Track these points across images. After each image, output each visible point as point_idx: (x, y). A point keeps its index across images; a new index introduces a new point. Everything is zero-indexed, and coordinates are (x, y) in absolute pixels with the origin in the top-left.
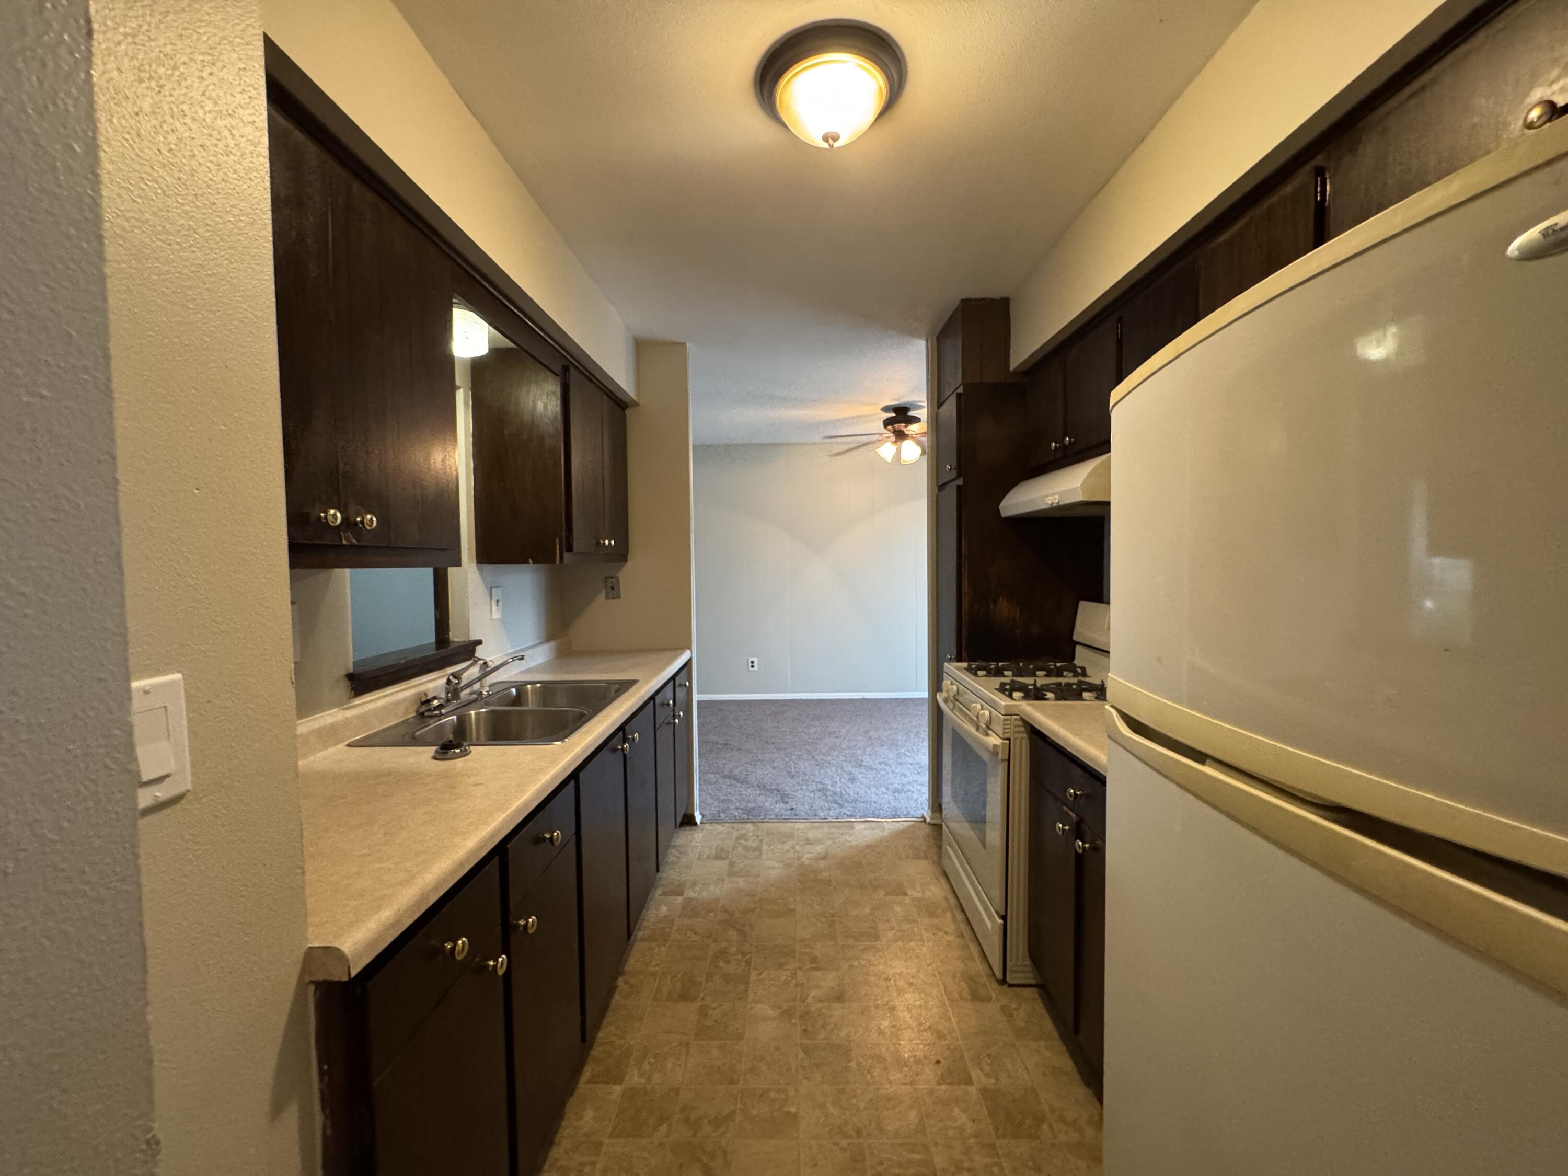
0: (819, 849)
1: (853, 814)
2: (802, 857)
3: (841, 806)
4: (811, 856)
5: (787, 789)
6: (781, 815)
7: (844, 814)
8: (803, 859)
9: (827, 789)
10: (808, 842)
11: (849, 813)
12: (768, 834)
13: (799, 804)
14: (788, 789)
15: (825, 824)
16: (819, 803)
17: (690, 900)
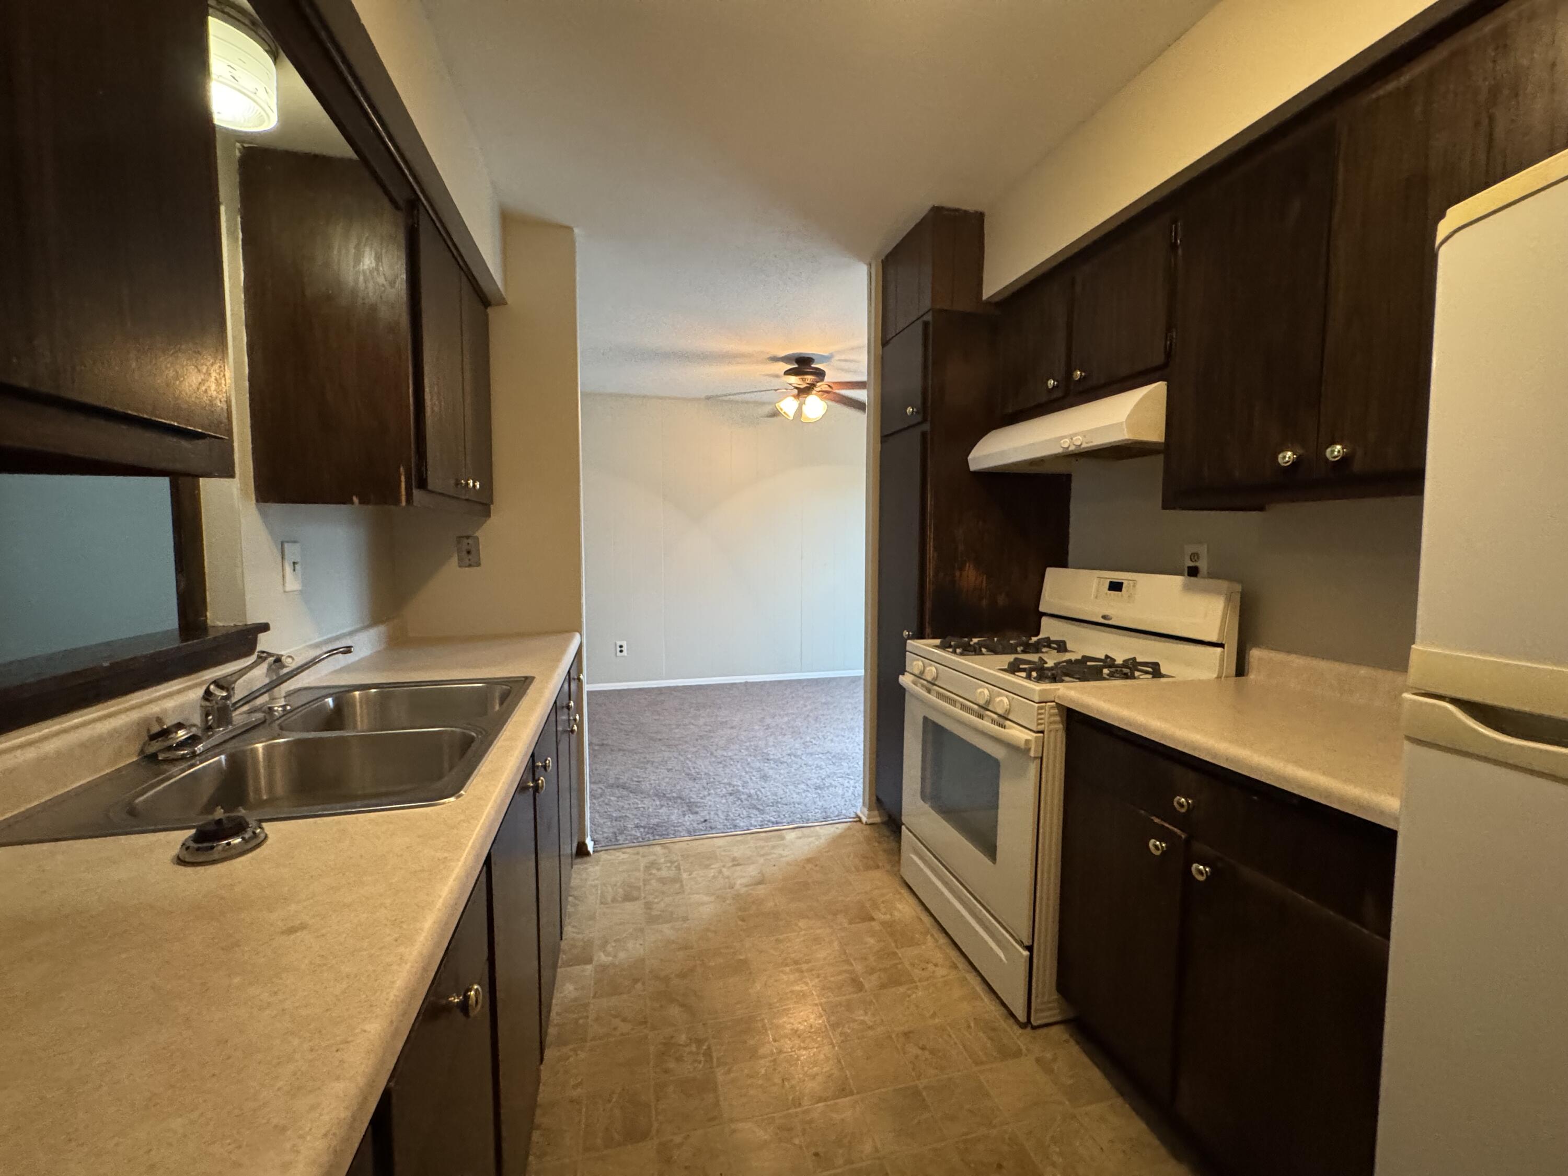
0: (752, 871)
1: (779, 820)
2: (735, 884)
3: (762, 812)
4: (744, 881)
5: (691, 795)
6: (695, 831)
7: (769, 821)
8: (737, 887)
9: (738, 791)
10: (736, 862)
11: (773, 820)
12: (685, 857)
13: (712, 813)
14: (694, 796)
15: (749, 837)
16: (735, 810)
17: (603, 968)
